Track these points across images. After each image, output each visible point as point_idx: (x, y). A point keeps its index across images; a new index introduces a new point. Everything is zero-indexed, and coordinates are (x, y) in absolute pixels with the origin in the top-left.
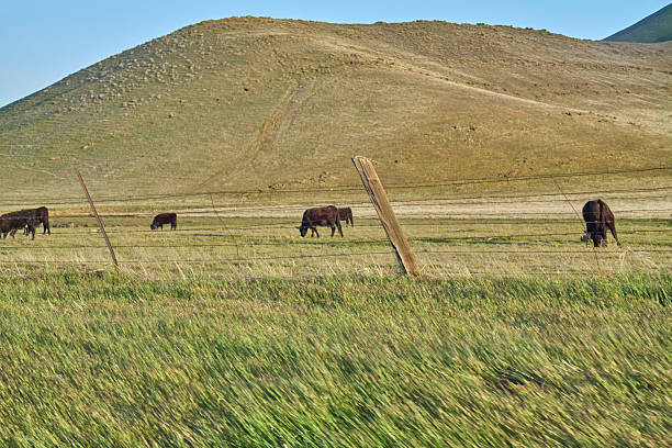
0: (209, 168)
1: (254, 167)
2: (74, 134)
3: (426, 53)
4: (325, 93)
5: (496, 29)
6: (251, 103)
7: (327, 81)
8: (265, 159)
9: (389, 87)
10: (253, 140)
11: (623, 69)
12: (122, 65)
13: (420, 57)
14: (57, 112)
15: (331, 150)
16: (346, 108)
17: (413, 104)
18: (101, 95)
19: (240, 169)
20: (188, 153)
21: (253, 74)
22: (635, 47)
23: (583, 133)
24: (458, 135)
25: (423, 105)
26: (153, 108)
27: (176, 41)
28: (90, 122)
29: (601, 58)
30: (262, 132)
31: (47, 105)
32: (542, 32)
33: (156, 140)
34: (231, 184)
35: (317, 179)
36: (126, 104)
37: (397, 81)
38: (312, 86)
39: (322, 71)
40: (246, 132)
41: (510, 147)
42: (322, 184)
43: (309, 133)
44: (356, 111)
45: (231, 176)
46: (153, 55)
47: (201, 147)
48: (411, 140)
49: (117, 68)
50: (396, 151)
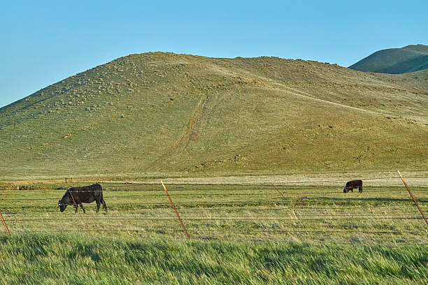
0: (157, 151)
1: (188, 151)
2: (56, 128)
3: (273, 78)
4: (226, 102)
5: (309, 63)
6: (178, 109)
7: (226, 95)
8: (194, 146)
9: (269, 98)
10: (184, 133)
11: (390, 90)
12: (80, 83)
13: (270, 80)
14: (40, 113)
15: (239, 140)
16: (243, 113)
17: (288, 110)
18: (70, 103)
19: (179, 152)
20: (140, 141)
21: (174, 90)
22: (389, 76)
23: (400, 130)
24: (322, 131)
25: (295, 110)
26: (108, 111)
27: (115, 67)
28: (66, 121)
29: (375, 83)
30: (188, 128)
31: (31, 109)
32: (335, 65)
33: (115, 133)
34: (175, 162)
35: (233, 159)
36: (89, 108)
37: (273, 95)
38: (217, 97)
39: (221, 88)
40: (178, 128)
41: (357, 139)
42: (237, 163)
43: (221, 129)
44: (251, 114)
45: (173, 157)
46: (101, 76)
47: (149, 138)
48: (291, 133)
49: (76, 85)
50: (283, 141)
